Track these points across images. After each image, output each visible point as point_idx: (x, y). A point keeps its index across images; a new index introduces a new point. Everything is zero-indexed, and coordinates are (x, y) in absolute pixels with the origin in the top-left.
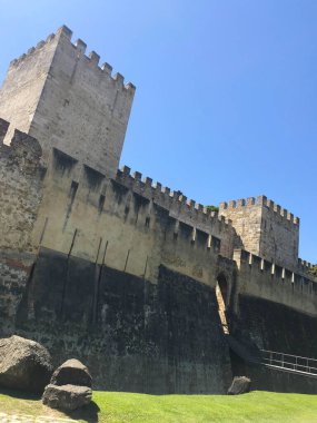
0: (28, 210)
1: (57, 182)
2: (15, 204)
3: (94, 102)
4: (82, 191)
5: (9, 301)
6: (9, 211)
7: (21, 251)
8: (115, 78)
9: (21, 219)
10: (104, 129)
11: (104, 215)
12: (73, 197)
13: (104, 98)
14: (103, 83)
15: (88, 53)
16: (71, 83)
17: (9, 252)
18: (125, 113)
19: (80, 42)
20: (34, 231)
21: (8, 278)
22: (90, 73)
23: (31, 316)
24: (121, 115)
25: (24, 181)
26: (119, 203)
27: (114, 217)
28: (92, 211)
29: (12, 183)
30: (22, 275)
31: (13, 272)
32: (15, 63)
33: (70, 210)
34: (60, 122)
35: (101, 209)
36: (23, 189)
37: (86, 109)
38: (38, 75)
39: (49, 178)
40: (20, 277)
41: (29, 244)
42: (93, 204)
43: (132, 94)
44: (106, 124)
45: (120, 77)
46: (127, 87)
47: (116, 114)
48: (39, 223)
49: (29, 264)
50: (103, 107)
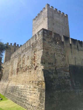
0: (63, 55)
1: (66, 45)
2: (60, 54)
3: (60, 22)
4: (73, 46)
5: (68, 82)
6: (59, 56)
7: (65, 66)
8: (62, 14)
9: (62, 58)
10: (64, 29)
11: (79, 51)
12: (71, 48)
13: (61, 20)
14: (60, 16)
15: (54, 9)
16: (53, 19)
17: (63, 67)
18: (67, 23)
19: (52, 7)
20: (66, 60)
21: (65, 75)
22: (57, 15)
23: (75, 85)
24: (67, 24)
25: (60, 47)
26: (82, 47)
27: (82, 51)
28: (77, 51)
29: (57, 48)
30: (68, 73)
31: (66, 73)
32: (34, 19)
33: (72, 52)
34: (54, 30)
35: (78, 50)
36: (60, 49)
37: (58, 24)
38: (44, 19)
39: (65, 44)
40: (68, 74)
41: (66, 64)
42: (76, 49)
43: (67, 17)
44: (64, 27)
45: (63, 13)
46: (66, 16)
47: (65, 24)
48: (67, 58)
49: (68, 70)
50: (62, 23)
